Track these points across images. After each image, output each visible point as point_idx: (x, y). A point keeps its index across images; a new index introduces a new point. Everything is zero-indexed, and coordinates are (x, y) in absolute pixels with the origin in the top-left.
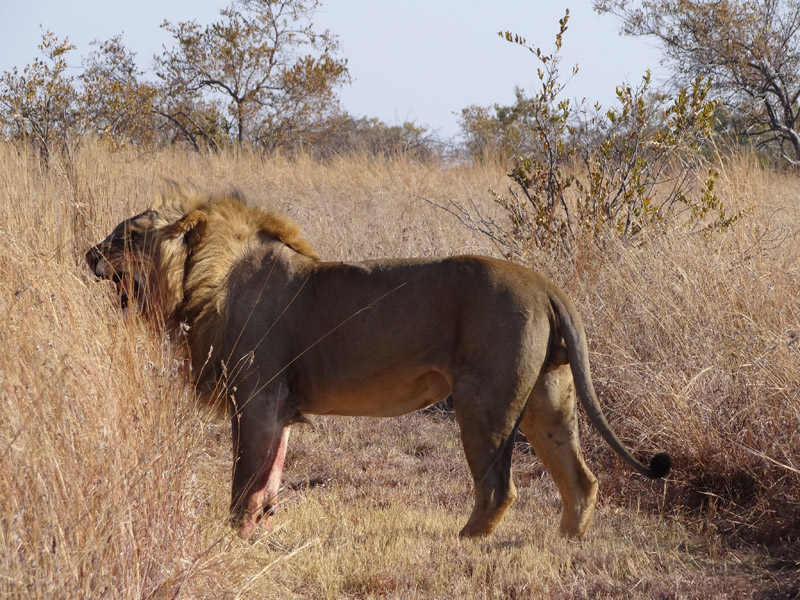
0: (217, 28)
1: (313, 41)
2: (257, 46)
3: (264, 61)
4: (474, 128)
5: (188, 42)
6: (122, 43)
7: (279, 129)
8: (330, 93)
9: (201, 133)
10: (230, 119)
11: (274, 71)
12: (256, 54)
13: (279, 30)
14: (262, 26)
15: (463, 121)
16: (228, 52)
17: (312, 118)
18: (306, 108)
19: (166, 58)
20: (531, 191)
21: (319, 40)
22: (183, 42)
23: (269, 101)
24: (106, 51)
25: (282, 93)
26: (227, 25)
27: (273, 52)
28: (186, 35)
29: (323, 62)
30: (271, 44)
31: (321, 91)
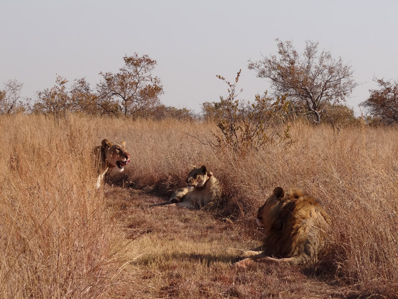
0: (118, 75)
1: (151, 80)
2: (132, 81)
3: (134, 86)
4: (207, 110)
5: (108, 80)
6: (85, 80)
7: (139, 110)
8: (157, 98)
9: (112, 111)
10: (122, 106)
11: (138, 90)
12: (132, 84)
13: (140, 76)
14: (134, 74)
15: (203, 107)
16: (122, 83)
17: (151, 106)
18: (148, 103)
19: (101, 85)
20: (225, 131)
21: (153, 80)
22: (106, 79)
23: (135, 100)
24: (80, 83)
25: (140, 98)
26: (122, 74)
27: (137, 83)
28: (108, 77)
29: (154, 87)
30: (137, 81)
31: (154, 97)
